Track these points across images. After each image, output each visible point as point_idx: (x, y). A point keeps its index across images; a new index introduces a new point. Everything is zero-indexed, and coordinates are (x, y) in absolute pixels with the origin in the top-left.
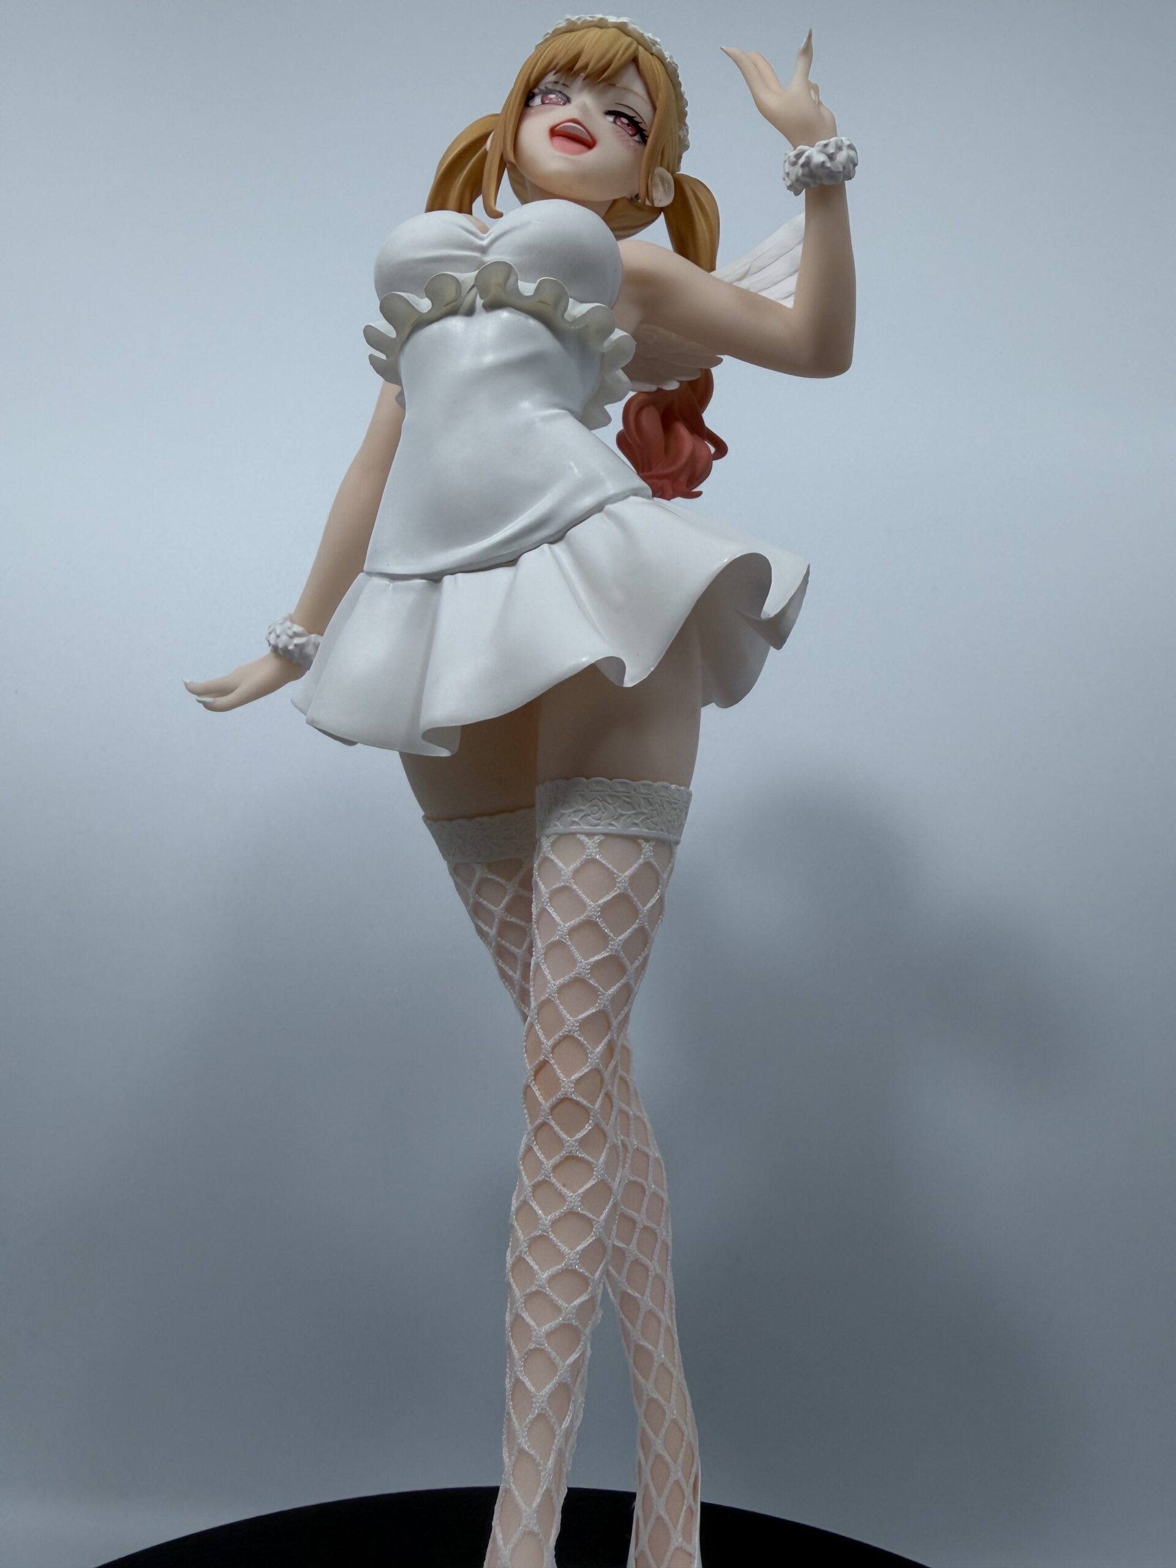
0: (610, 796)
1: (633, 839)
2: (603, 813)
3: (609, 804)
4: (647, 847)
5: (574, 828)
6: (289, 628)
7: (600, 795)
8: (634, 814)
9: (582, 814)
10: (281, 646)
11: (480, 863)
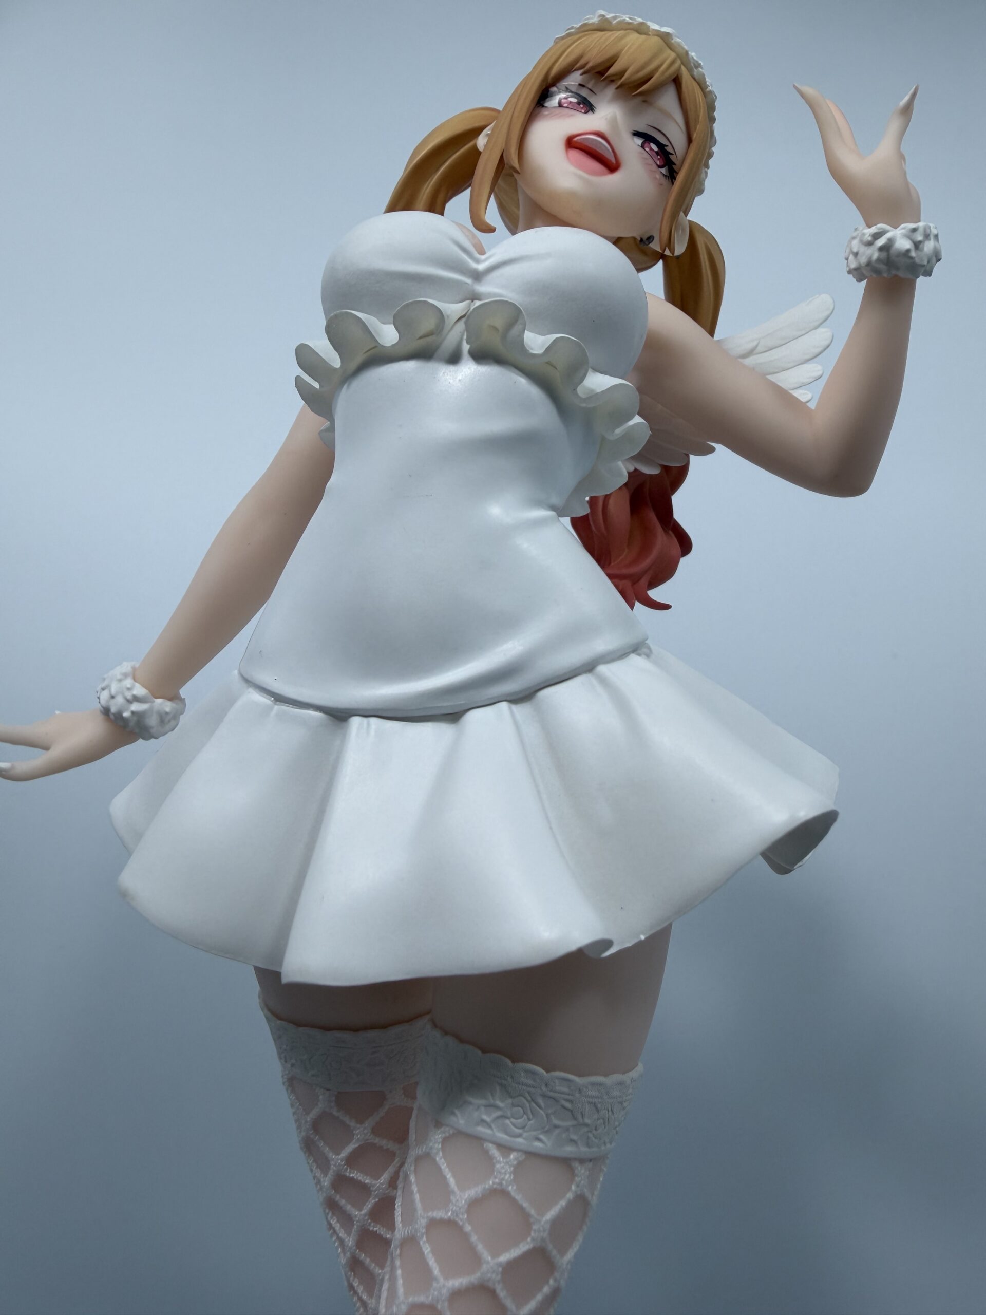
0: (544, 1096)
1: (566, 1162)
2: (529, 1119)
3: (540, 1107)
4: (582, 1171)
5: (482, 1130)
6: (129, 689)
7: (529, 1093)
8: (573, 1126)
9: (499, 1113)
10: (113, 710)
11: (328, 1090)
